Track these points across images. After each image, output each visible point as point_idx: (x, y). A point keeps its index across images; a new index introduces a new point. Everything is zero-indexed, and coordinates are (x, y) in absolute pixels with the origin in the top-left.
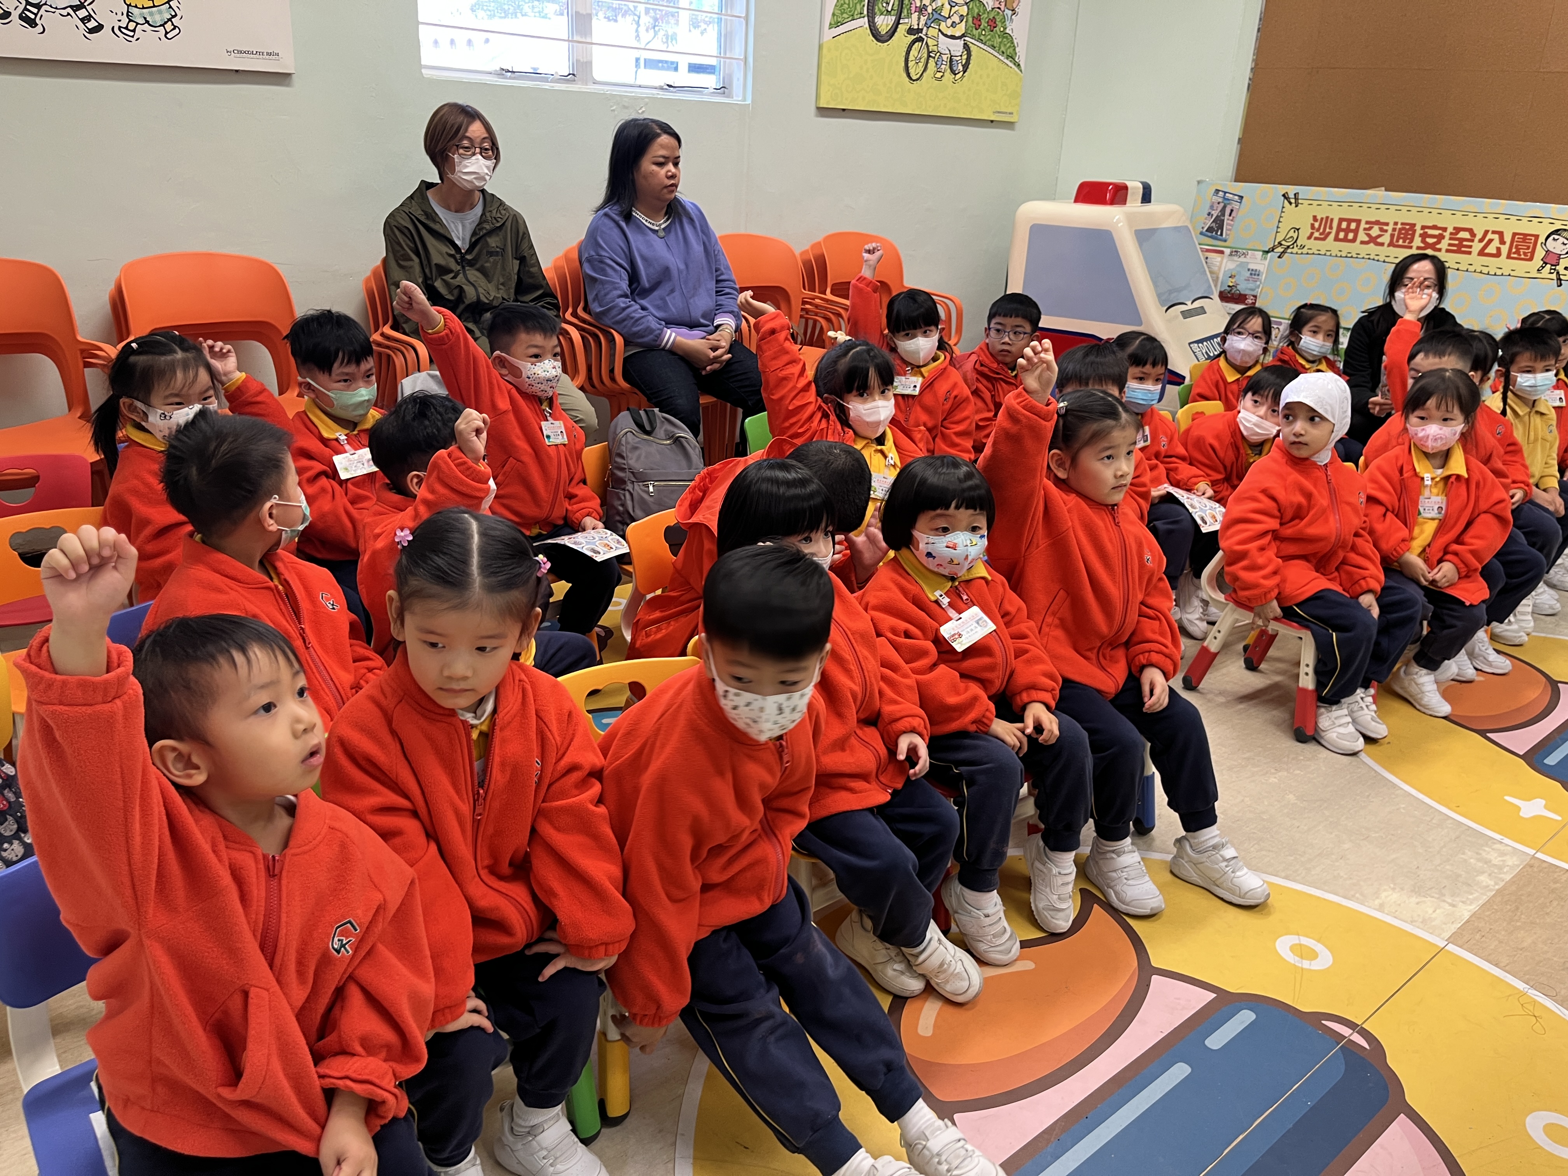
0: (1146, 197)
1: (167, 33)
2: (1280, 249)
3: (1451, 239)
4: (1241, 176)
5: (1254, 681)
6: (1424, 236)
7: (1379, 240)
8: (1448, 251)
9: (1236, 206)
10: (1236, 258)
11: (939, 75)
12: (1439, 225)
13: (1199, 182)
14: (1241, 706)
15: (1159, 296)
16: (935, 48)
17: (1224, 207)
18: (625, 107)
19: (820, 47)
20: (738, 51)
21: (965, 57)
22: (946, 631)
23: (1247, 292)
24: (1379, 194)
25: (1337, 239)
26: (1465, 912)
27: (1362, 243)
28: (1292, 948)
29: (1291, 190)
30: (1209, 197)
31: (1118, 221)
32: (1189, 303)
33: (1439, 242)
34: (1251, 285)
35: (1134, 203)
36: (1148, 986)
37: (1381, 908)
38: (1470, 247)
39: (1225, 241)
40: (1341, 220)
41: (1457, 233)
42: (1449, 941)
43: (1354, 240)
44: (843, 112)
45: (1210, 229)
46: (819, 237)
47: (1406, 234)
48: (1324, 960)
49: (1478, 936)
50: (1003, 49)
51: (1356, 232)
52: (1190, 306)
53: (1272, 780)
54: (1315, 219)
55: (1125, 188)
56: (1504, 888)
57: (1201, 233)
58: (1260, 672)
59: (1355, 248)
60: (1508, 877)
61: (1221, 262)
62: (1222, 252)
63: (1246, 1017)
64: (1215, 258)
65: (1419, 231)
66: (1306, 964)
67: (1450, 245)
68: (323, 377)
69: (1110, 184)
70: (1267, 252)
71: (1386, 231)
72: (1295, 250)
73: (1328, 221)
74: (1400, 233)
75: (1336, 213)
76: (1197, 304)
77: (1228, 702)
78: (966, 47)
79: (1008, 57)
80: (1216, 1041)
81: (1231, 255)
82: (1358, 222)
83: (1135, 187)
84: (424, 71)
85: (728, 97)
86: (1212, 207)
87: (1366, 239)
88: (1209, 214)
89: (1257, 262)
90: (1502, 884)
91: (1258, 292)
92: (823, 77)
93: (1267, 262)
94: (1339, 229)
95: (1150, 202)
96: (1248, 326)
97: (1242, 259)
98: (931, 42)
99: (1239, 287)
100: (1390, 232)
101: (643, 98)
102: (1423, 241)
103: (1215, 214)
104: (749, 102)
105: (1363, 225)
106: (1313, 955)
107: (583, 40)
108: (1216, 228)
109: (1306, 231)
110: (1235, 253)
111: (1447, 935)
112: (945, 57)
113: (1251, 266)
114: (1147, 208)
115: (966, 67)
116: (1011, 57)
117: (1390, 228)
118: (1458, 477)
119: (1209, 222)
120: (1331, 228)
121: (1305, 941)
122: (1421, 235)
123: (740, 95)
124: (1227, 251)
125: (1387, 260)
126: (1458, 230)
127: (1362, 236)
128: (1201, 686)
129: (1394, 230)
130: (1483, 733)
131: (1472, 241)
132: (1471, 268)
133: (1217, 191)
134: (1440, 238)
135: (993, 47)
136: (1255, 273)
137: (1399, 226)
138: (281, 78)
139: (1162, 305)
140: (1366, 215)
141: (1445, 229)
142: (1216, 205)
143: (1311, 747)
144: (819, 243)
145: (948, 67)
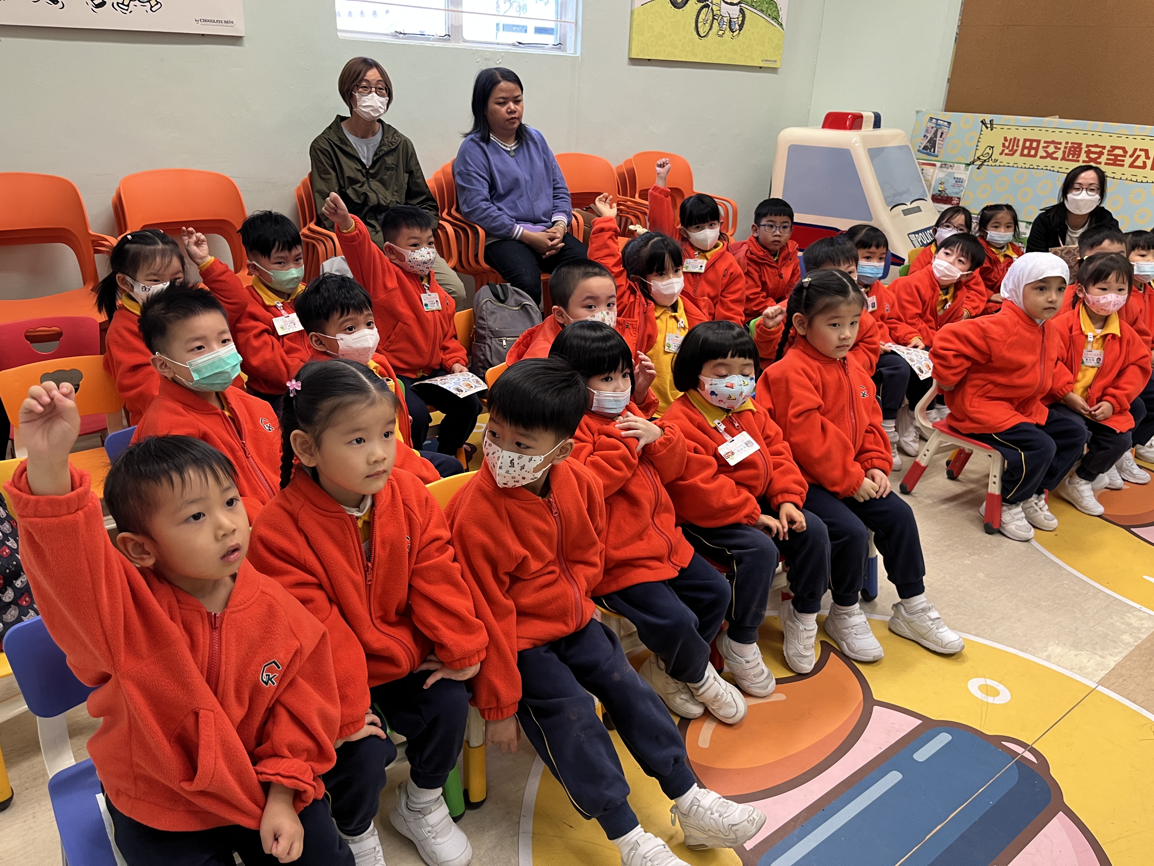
0: (877, 124)
1: (152, 7)
2: (979, 163)
3: (1108, 155)
4: (948, 108)
5: (954, 488)
6: (1088, 153)
7: (1054, 156)
8: (1106, 164)
9: (945, 130)
10: (945, 169)
11: (721, 33)
12: (1100, 145)
13: (917, 112)
14: (944, 507)
15: (885, 199)
16: (718, 12)
17: (936, 131)
18: (487, 59)
19: (632, 12)
20: (570, 16)
21: (741, 19)
22: (722, 450)
23: (953, 195)
24: (1055, 120)
25: (1022, 154)
26: (1112, 662)
27: (1041, 157)
28: (981, 688)
29: (988, 117)
30: (925, 123)
31: (855, 142)
32: (908, 204)
33: (1099, 157)
34: (956, 190)
35: (867, 128)
36: (871, 714)
37: (1048, 658)
38: (1123, 161)
39: (937, 156)
40: (1025, 141)
41: (1113, 151)
42: (1099, 683)
43: (1035, 156)
44: (649, 62)
45: (925, 148)
46: (631, 156)
47: (1075, 151)
48: (1004, 696)
49: (1121, 680)
50: (769, 12)
51: (1037, 149)
52: (909, 206)
53: (967, 562)
54: (1006, 139)
55: (861, 117)
56: (1141, 644)
57: (919, 151)
58: (959, 481)
59: (1036, 161)
60: (1144, 637)
61: (934, 173)
62: (934, 165)
63: (944, 738)
64: (929, 170)
65: (1084, 149)
66: (990, 700)
67: (1108, 159)
68: (264, 260)
69: (849, 114)
70: (969, 165)
71: (1060, 149)
72: (990, 163)
73: (1016, 141)
74: (1070, 150)
75: (1022, 134)
76: (915, 204)
77: (934, 503)
78: (742, 11)
79: (773, 18)
80: (922, 755)
81: (941, 167)
82: (1039, 142)
83: (868, 116)
84: (339, 34)
85: (563, 51)
86: (927, 131)
87: (1045, 155)
88: (925, 136)
89: (961, 172)
90: (1140, 641)
91: (961, 195)
92: (634, 35)
93: (968, 173)
94: (1024, 147)
95: (879, 127)
96: (954, 221)
97: (950, 170)
98: (715, 8)
99: (947, 192)
100: (1062, 149)
101: (500, 53)
102: (1088, 156)
103: (929, 136)
104: (578, 54)
105: (1042, 144)
106: (996, 693)
107: (456, 9)
108: (930, 147)
109: (999, 148)
110: (944, 165)
111: (1098, 679)
112: (725, 19)
113: (956, 176)
114: (878, 132)
115: (741, 27)
116: (776, 19)
117: (1062, 147)
118: (1114, 336)
119: (925, 142)
120: (1018, 146)
121: (990, 682)
122: (1086, 152)
123: (572, 49)
124: (938, 164)
125: (1060, 170)
126: (1114, 148)
127: (1041, 152)
128: (913, 491)
129: (1066, 148)
130: (1128, 528)
131: (1125, 156)
132: (1124, 177)
133: (931, 119)
134: (1101, 154)
135: (762, 11)
136: (959, 181)
137: (1070, 145)
138: (235, 40)
139: (888, 206)
140: (1044, 136)
141: (1104, 148)
142: (930, 129)
143: (996, 539)
144: (630, 160)
145: (728, 27)
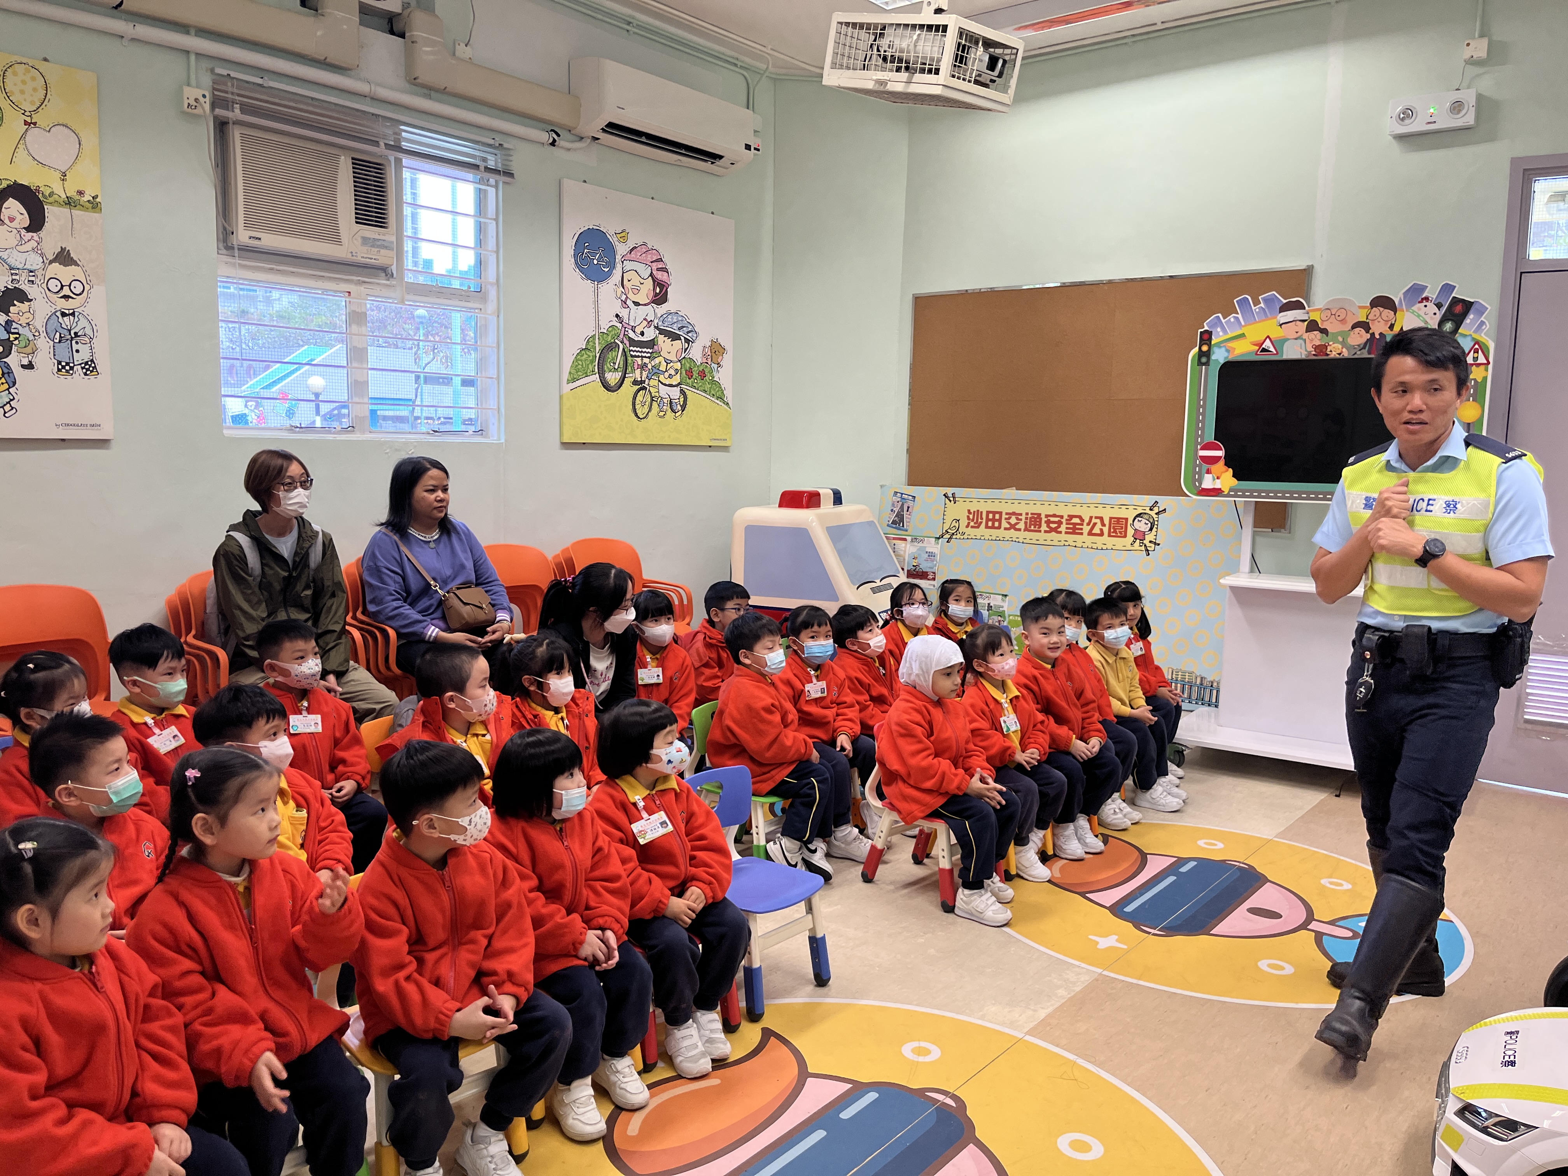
0: (838, 499)
1: (5, 413)
2: (947, 536)
3: (1067, 524)
4: (912, 482)
5: (919, 872)
6: (1048, 523)
7: (1017, 527)
8: (1066, 533)
9: (910, 503)
10: (916, 544)
11: (662, 414)
12: (1058, 514)
13: (882, 486)
15: (850, 576)
16: (657, 394)
17: (903, 505)
18: (396, 450)
19: (561, 397)
20: (492, 403)
21: (682, 400)
22: (636, 827)
23: (928, 570)
24: (1011, 492)
25: (987, 527)
26: (1042, 1014)
27: (1006, 529)
28: (913, 1051)
29: (950, 491)
30: (890, 498)
31: (812, 521)
32: (878, 581)
33: (1059, 527)
34: (929, 564)
35: (827, 505)
36: (804, 1085)
37: (982, 1018)
38: (1082, 529)
39: (907, 531)
40: (988, 513)
41: (1071, 519)
42: (1027, 1033)
43: (999, 527)
44: (584, 445)
45: (894, 522)
46: (567, 543)
47: (1035, 521)
48: (936, 1053)
49: (1048, 1028)
50: (713, 392)
51: (1000, 521)
52: (879, 584)
54: (969, 512)
55: (818, 495)
56: (1074, 996)
57: (888, 525)
58: (924, 864)
59: (1001, 533)
60: (1078, 989)
61: (905, 547)
62: (905, 540)
63: (872, 1096)
64: (900, 544)
65: (1044, 519)
66: (921, 1059)
67: (1067, 528)
68: (150, 672)
69: (804, 492)
70: (939, 538)
71: (1021, 520)
72: (959, 536)
73: (978, 513)
74: (1031, 521)
75: (984, 507)
76: (885, 582)
77: (896, 888)
78: (682, 392)
79: (718, 398)
80: (846, 1115)
81: (912, 541)
82: (1000, 513)
83: (826, 495)
84: (225, 432)
85: (485, 437)
86: (893, 505)
87: (1008, 526)
88: (892, 510)
89: (932, 546)
90: (1073, 994)
91: (935, 569)
92: (565, 420)
93: (939, 546)
94: (988, 520)
95: (841, 504)
97: (921, 544)
98: (652, 390)
99: (921, 566)
100: (1024, 520)
101: (411, 443)
102: (1048, 526)
103: (896, 510)
104: (503, 441)
105: (1004, 516)
106: (927, 1052)
107: (361, 401)
108: (899, 521)
109: (964, 522)
110: (915, 539)
111: (1026, 1030)
113: (928, 550)
114: (839, 509)
115: (683, 408)
116: (720, 398)
117: (1023, 517)
119: (893, 517)
120: (982, 519)
121: (923, 1044)
122: (1046, 522)
123: (496, 435)
124: (909, 539)
125: (1025, 541)
126: (1071, 517)
127: (1005, 524)
128: (876, 878)
129: (1026, 518)
131: (1082, 525)
132: (1085, 545)
133: (896, 493)
134: (1060, 523)
135: (705, 391)
136: (931, 555)
137: (1030, 516)
138: (102, 443)
139: (854, 584)
140: (1005, 508)
141: (1062, 517)
142: (896, 504)
144: (567, 549)
